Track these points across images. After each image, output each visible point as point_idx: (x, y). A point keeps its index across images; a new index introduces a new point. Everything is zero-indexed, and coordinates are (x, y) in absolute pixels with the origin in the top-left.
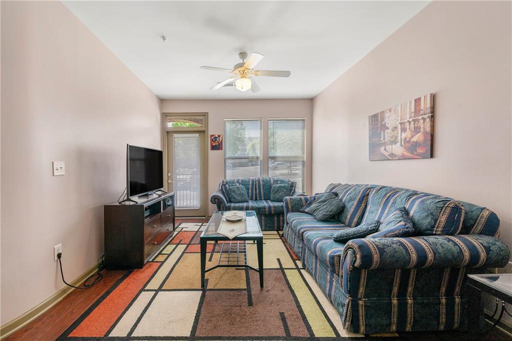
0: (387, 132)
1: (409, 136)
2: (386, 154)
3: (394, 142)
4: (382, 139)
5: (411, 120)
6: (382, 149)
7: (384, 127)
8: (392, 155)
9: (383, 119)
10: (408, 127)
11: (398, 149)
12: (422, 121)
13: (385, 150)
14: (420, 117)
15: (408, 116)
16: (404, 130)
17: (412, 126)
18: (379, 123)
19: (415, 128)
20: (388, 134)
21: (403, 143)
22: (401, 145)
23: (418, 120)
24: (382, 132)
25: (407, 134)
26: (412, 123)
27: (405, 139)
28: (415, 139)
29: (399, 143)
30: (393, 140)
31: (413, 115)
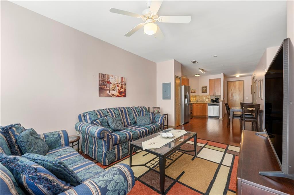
0: (111, 85)
1: (120, 89)
2: (110, 94)
3: (114, 90)
4: (108, 87)
5: (120, 83)
6: (108, 92)
7: (109, 82)
8: (113, 95)
9: (108, 78)
10: (119, 85)
11: (116, 93)
12: (124, 85)
13: (110, 92)
14: (123, 84)
15: (119, 82)
16: (118, 86)
17: (121, 86)
18: (106, 79)
19: (122, 87)
20: (111, 86)
21: (118, 91)
22: (117, 92)
23: (122, 84)
24: (108, 84)
25: (119, 88)
26: (121, 85)
27: (118, 90)
28: (122, 90)
29: (116, 91)
30: (113, 89)
31: (121, 82)
